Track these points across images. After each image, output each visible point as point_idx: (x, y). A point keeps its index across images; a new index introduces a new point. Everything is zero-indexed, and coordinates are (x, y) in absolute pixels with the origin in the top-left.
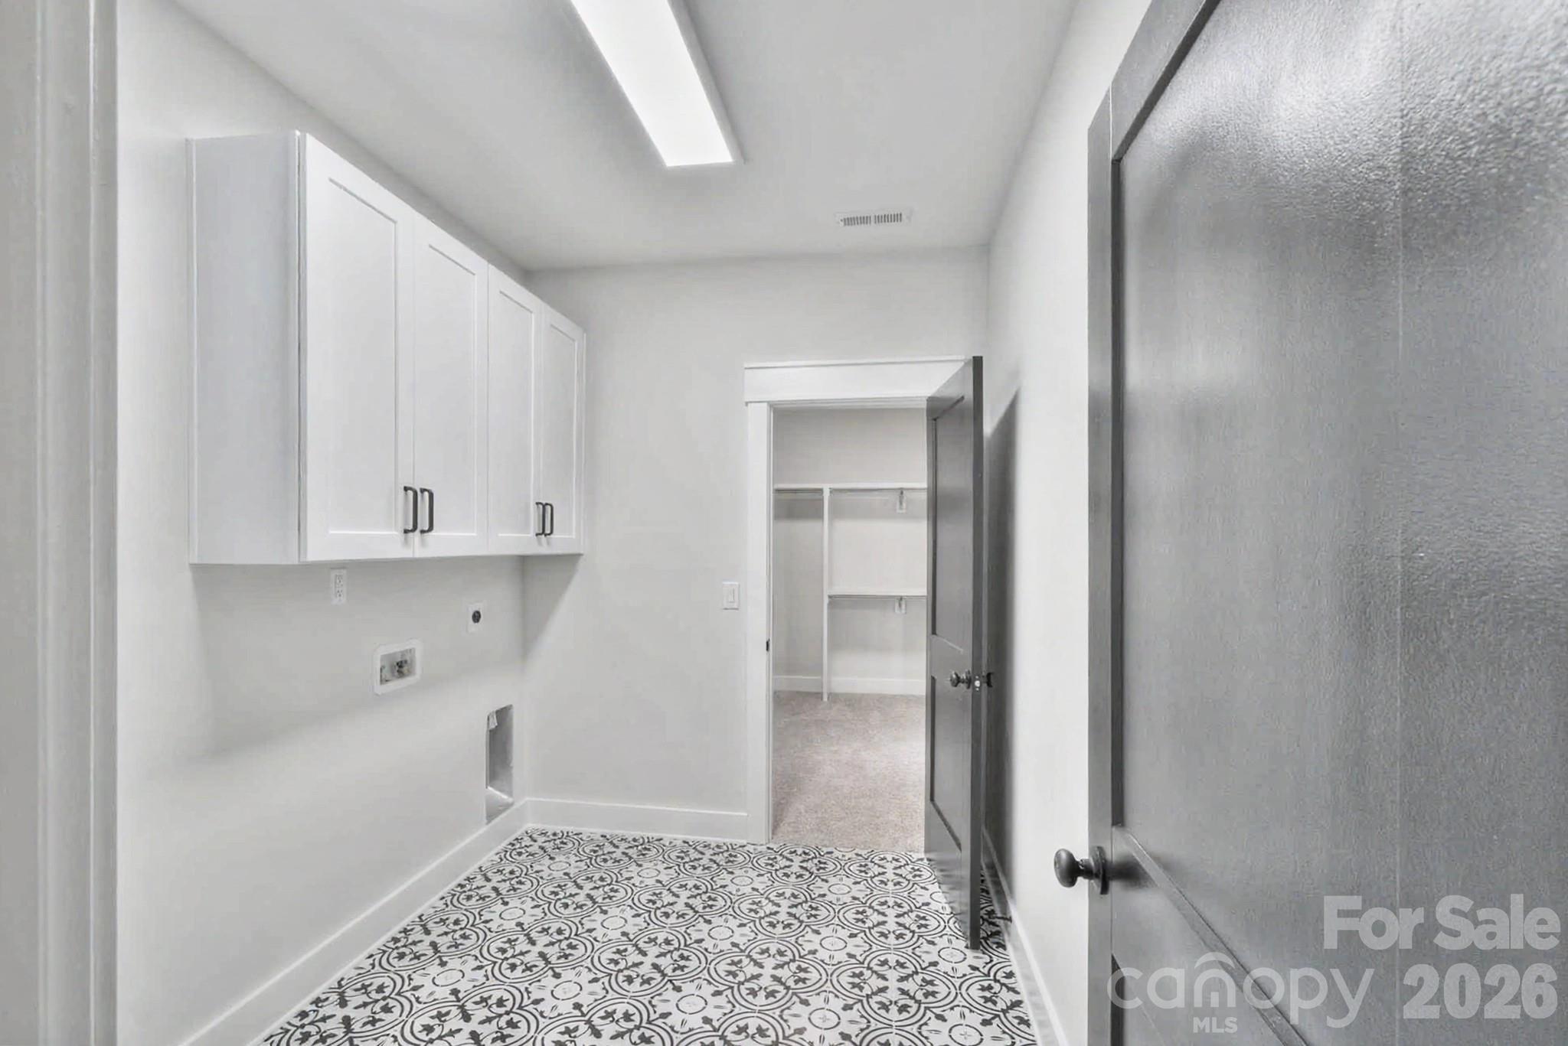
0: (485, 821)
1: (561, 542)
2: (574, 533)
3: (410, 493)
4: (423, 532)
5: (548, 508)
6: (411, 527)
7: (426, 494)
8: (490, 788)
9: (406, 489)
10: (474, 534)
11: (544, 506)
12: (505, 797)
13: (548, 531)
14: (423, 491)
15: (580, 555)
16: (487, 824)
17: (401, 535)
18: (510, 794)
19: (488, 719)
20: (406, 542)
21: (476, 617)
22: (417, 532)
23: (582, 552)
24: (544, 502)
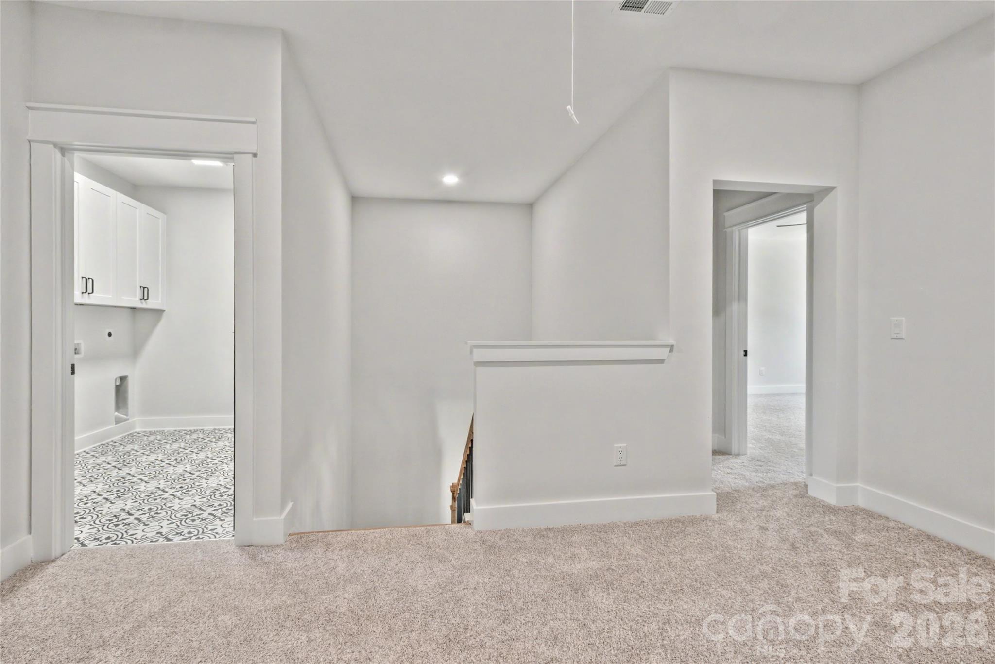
0: (115, 423)
1: (152, 303)
2: (160, 299)
3: (84, 279)
4: (89, 294)
5: (146, 289)
6: (85, 291)
7: (91, 280)
8: (116, 413)
9: (82, 278)
10: (110, 296)
11: (144, 288)
12: (125, 417)
13: (146, 298)
14: (89, 279)
15: (164, 311)
16: (116, 424)
17: (81, 294)
18: (127, 416)
19: (116, 380)
20: (82, 297)
21: (110, 335)
22: (87, 293)
23: (164, 309)
24: (144, 286)
